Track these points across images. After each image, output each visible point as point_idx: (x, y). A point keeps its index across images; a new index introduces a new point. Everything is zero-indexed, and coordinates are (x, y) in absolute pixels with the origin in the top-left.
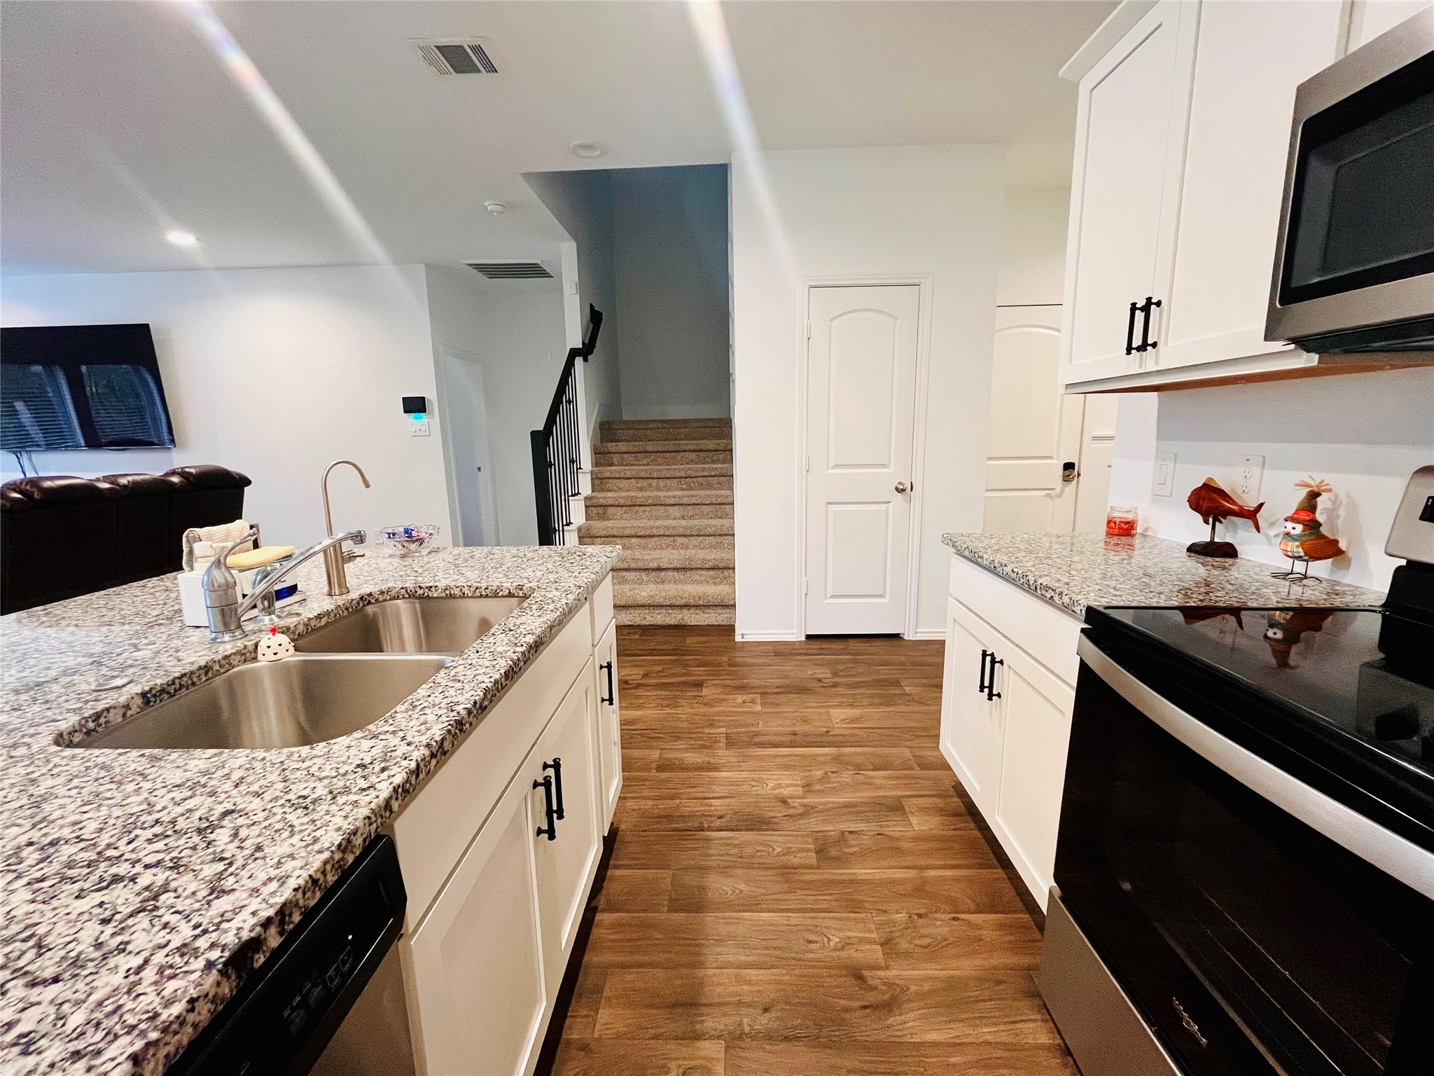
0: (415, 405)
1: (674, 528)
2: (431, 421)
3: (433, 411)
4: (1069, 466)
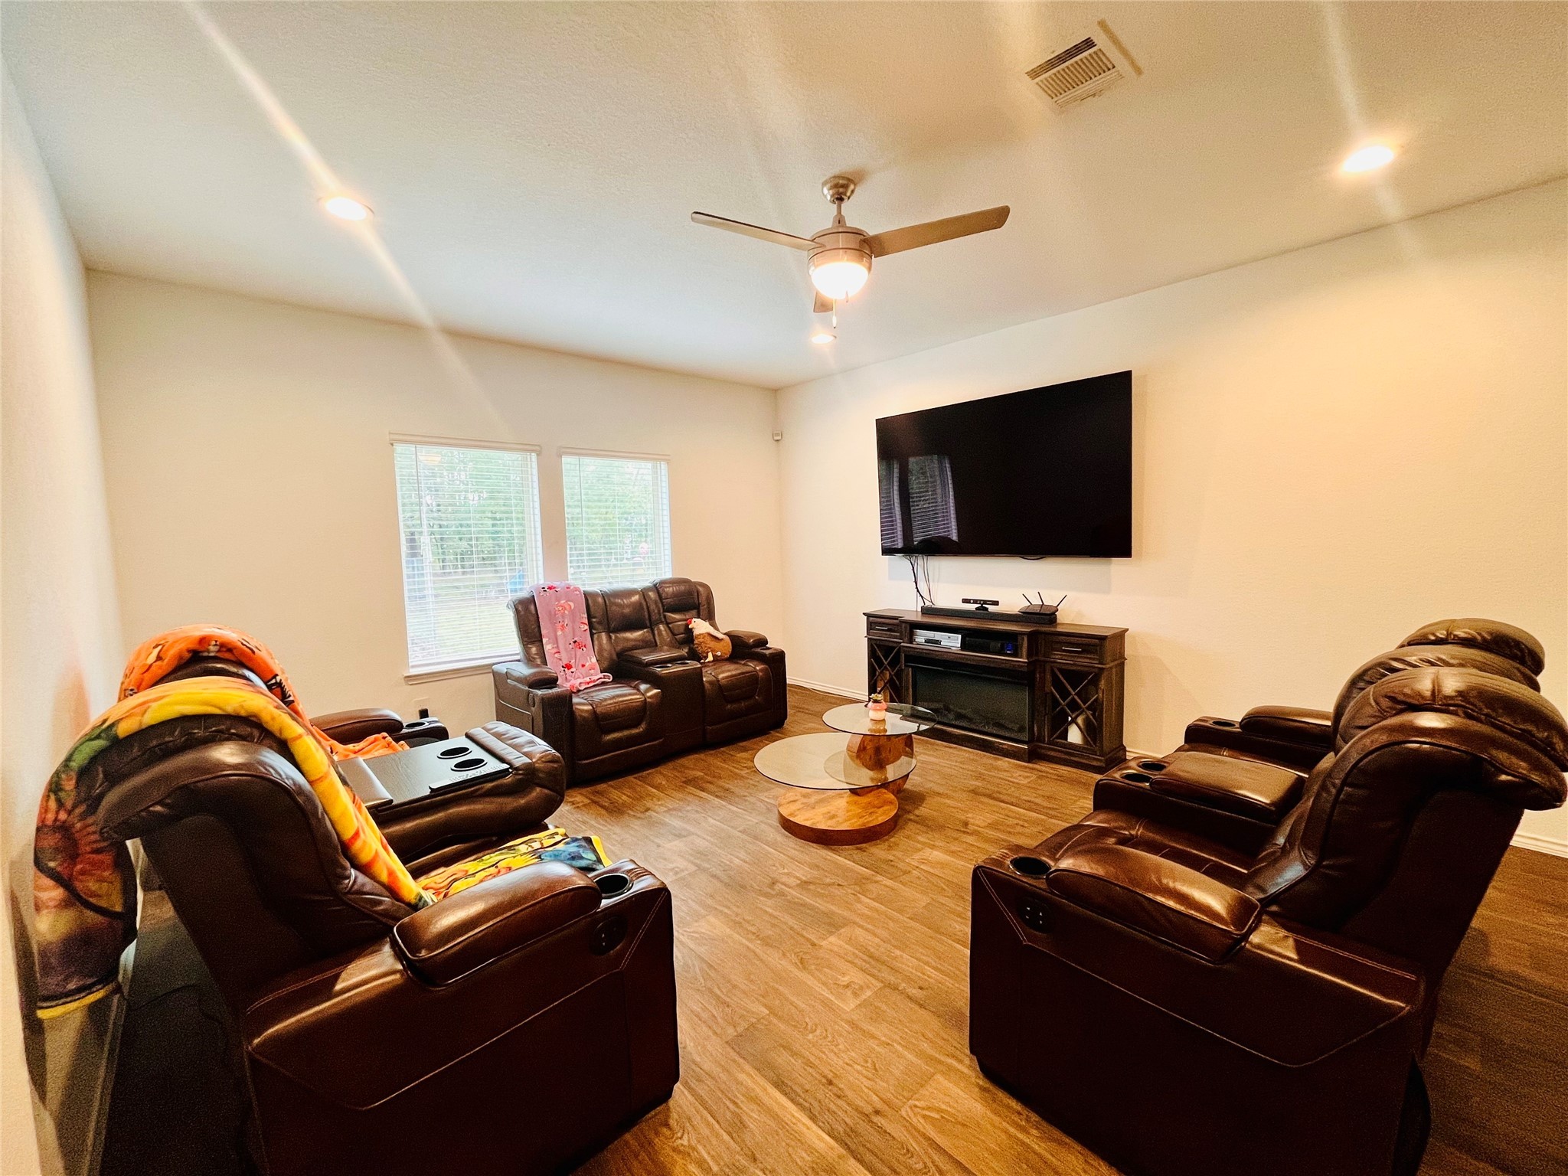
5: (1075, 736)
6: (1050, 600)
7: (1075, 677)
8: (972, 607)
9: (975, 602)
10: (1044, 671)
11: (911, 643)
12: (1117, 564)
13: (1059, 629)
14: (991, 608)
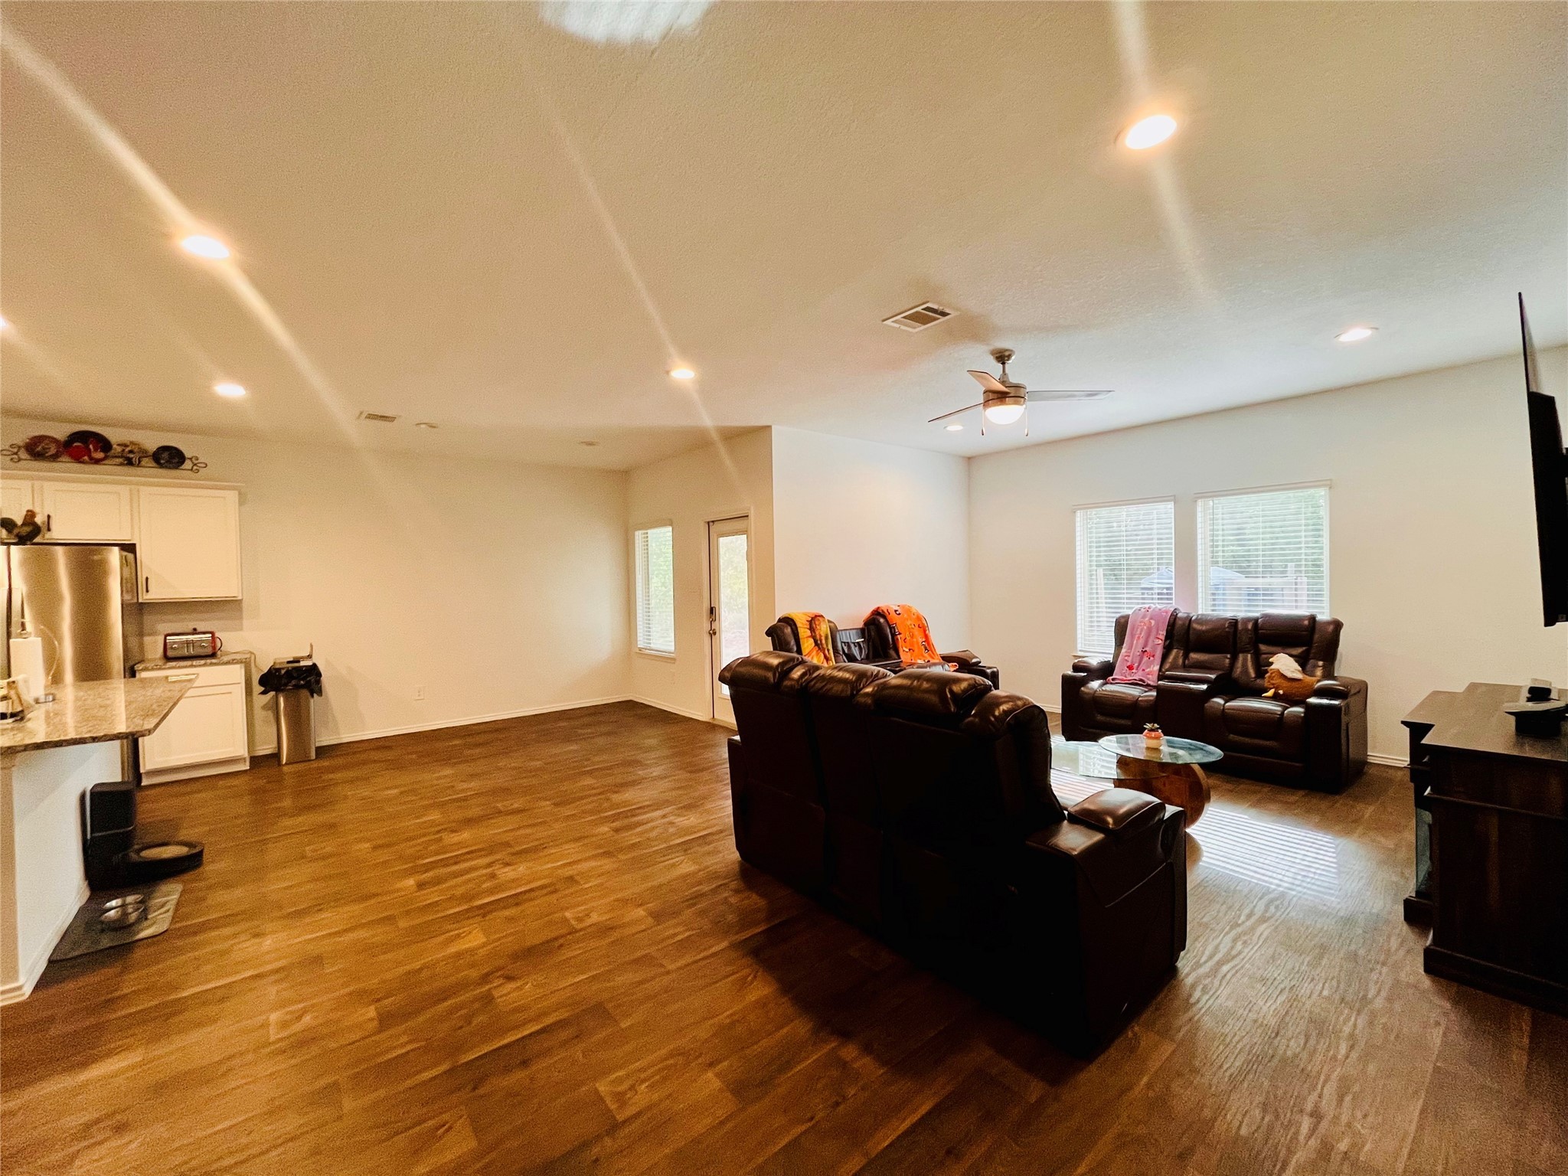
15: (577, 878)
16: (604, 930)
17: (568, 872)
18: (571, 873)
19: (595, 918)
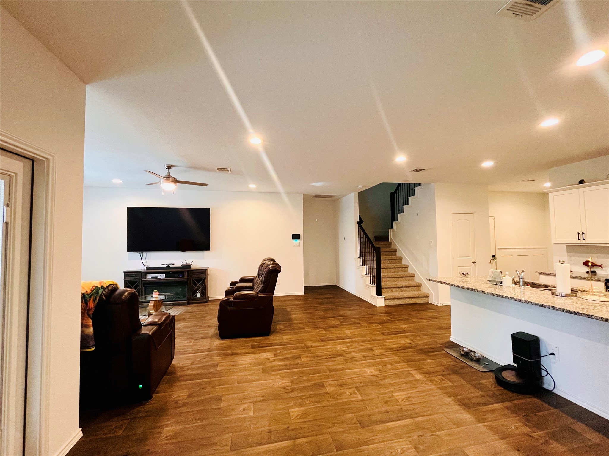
0: (296, 237)
1: (397, 275)
2: (300, 242)
3: (301, 239)
4: (494, 256)
5: (198, 296)
6: (189, 262)
7: (198, 280)
8: (165, 266)
9: (166, 264)
10: (190, 280)
11: (146, 279)
12: (206, 252)
13: (192, 269)
14: (171, 266)
15: (320, 341)
16: (317, 328)
17: (323, 343)
18: (322, 343)
19: (318, 330)
